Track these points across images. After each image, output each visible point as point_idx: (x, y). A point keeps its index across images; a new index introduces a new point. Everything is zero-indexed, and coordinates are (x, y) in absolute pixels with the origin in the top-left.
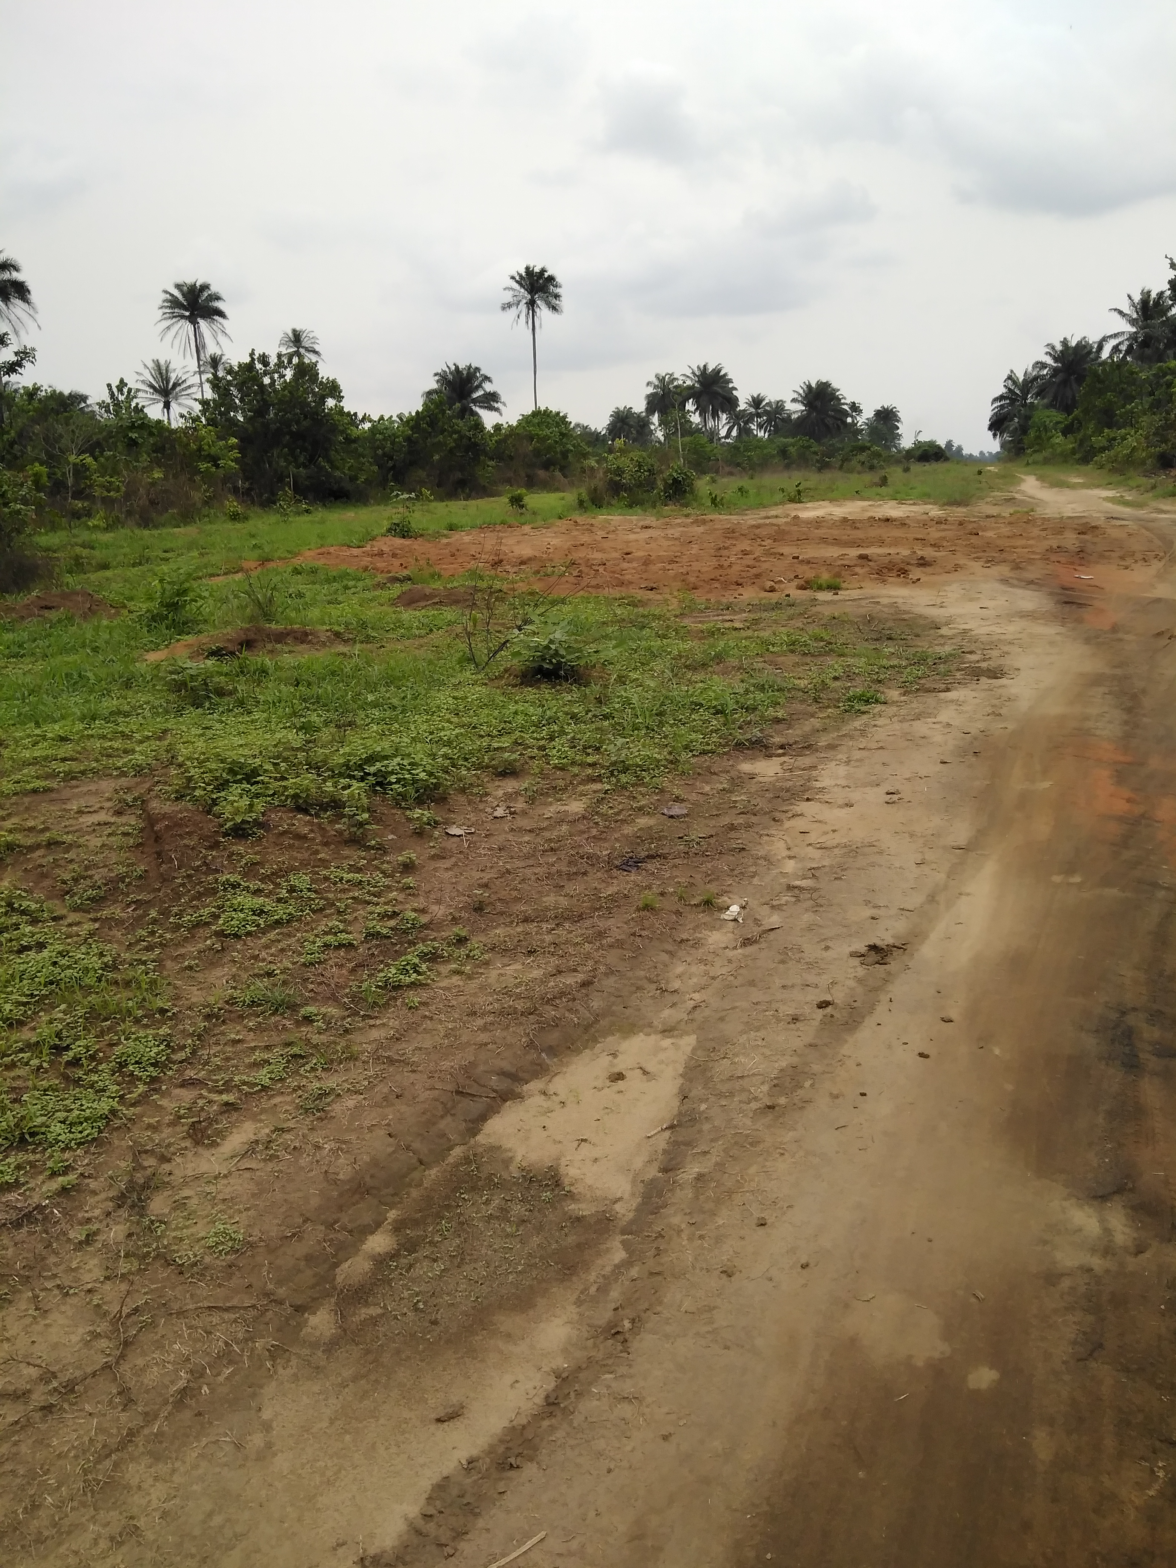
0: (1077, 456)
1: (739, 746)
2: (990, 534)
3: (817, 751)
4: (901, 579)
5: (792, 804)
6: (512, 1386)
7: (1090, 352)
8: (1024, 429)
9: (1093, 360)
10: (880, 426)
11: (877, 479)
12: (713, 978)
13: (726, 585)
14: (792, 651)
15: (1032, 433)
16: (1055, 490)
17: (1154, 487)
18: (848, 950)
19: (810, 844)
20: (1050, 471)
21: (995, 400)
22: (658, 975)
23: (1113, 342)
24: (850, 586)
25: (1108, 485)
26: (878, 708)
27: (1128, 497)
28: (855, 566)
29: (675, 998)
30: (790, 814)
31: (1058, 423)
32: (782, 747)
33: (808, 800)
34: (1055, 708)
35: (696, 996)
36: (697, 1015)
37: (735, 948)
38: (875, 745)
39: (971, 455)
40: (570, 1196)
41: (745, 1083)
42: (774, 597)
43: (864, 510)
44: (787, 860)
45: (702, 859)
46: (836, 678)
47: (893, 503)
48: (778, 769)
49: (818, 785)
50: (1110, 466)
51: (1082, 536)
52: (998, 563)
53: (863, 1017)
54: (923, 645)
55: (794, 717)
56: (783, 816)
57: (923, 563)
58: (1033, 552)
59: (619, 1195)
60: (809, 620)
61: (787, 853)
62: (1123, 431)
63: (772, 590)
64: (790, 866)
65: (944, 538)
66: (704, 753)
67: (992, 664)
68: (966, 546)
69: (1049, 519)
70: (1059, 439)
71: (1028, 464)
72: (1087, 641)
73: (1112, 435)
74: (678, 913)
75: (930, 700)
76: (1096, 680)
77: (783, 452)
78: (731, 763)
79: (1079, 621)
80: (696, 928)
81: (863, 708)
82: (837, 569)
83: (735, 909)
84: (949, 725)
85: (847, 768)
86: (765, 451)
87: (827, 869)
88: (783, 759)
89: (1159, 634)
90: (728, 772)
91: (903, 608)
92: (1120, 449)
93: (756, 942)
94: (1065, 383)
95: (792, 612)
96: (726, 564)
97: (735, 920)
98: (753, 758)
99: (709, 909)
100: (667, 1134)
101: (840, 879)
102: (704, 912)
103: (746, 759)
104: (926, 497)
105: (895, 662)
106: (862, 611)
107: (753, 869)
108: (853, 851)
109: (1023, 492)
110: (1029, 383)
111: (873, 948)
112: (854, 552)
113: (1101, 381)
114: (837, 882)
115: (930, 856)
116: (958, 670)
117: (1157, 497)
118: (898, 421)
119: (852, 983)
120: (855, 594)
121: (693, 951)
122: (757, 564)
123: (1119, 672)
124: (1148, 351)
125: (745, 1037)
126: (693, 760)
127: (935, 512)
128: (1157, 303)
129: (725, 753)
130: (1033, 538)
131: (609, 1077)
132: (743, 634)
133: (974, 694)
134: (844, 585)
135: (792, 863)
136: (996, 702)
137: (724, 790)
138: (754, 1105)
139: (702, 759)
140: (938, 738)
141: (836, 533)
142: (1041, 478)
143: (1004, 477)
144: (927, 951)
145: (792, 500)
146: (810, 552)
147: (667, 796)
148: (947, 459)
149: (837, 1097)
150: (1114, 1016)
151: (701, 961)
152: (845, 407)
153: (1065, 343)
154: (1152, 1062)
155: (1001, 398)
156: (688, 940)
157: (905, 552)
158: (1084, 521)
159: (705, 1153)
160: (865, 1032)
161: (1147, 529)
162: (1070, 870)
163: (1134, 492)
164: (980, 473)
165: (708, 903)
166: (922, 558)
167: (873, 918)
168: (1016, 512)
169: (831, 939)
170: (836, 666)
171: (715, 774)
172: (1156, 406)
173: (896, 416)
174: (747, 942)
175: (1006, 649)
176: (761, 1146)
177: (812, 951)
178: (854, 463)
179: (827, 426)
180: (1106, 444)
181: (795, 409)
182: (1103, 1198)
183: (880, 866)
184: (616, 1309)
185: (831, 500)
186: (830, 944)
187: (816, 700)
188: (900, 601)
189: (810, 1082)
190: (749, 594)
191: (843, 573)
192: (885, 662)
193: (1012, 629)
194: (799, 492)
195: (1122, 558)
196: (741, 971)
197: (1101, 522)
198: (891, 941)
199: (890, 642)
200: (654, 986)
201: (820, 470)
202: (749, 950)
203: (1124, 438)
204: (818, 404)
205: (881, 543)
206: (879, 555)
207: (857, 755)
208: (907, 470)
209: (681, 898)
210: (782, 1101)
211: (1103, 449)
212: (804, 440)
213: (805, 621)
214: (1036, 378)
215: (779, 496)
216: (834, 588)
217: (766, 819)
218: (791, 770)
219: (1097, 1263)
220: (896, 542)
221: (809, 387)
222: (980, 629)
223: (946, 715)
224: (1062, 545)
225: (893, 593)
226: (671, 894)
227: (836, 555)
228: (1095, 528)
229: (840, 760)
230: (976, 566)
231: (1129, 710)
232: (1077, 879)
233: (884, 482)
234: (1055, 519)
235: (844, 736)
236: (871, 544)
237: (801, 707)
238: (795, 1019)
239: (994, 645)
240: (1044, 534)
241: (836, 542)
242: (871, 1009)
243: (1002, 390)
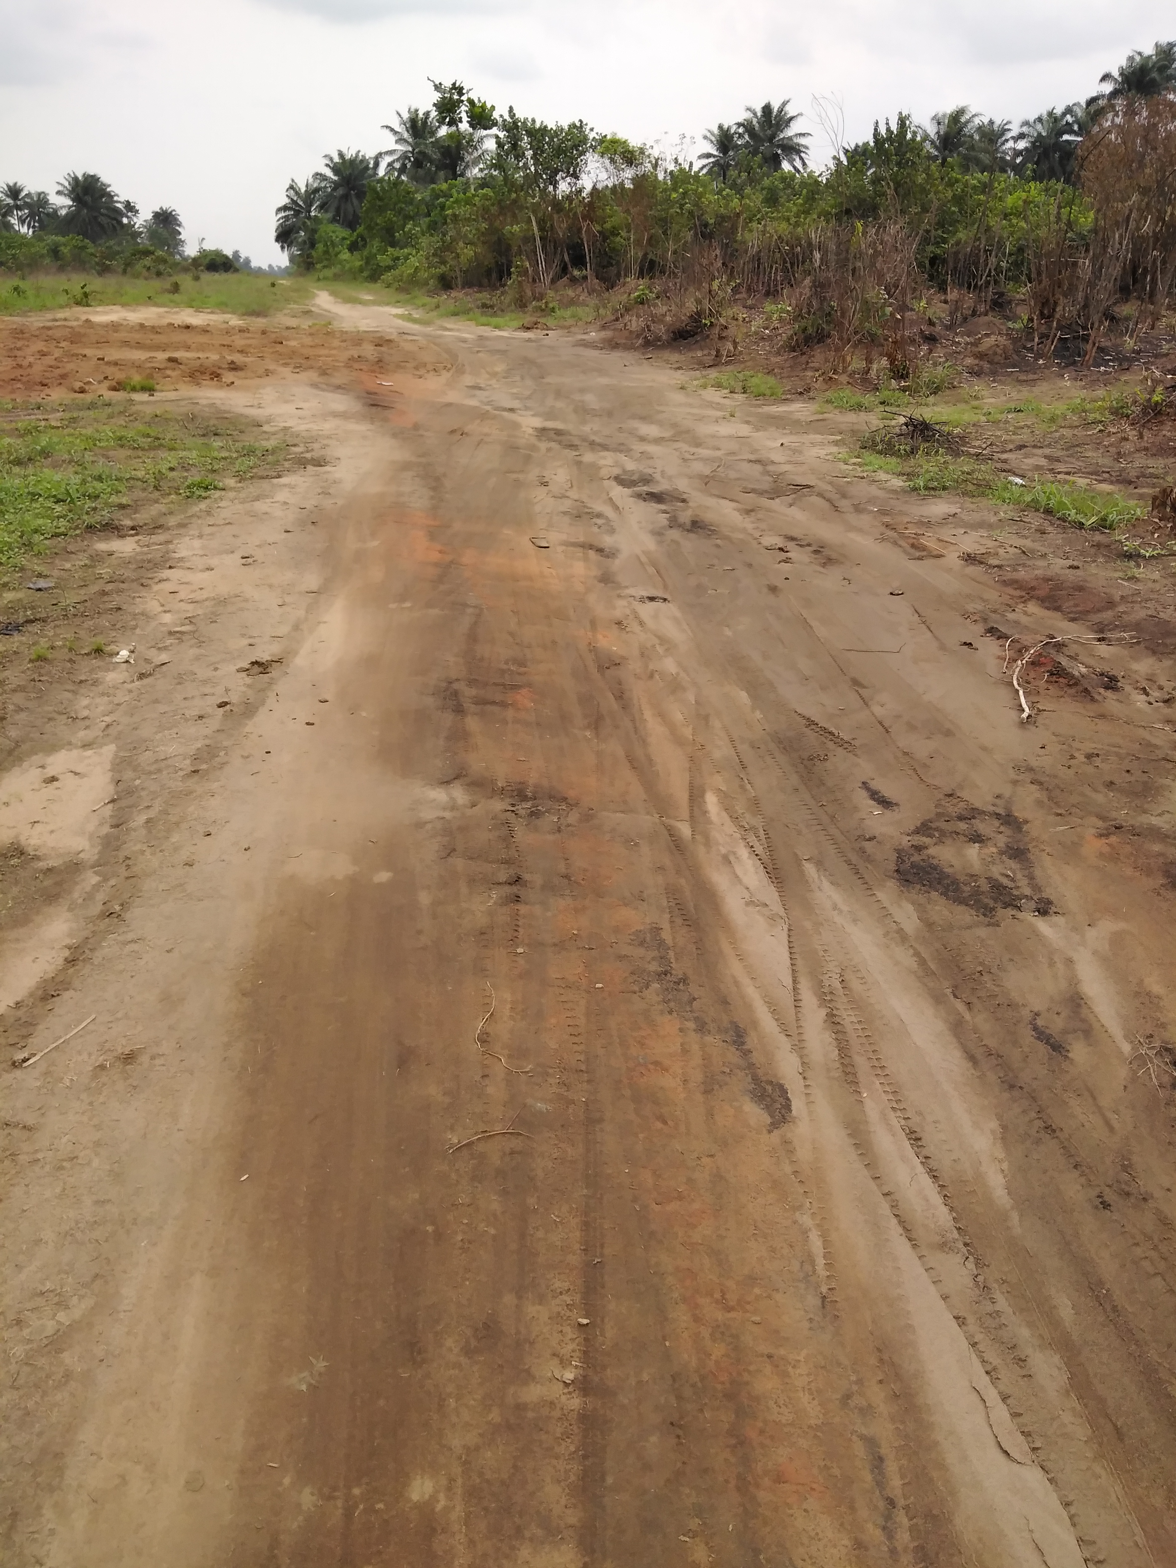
0: (365, 274)
1: (90, 528)
2: (293, 343)
3: (169, 529)
4: (215, 382)
5: (156, 572)
6: (34, 961)
7: (367, 168)
8: (312, 244)
9: (371, 176)
10: (160, 230)
11: (168, 286)
12: (118, 705)
13: (30, 385)
14: (122, 446)
15: (320, 247)
16: (349, 306)
17: (438, 307)
18: (233, 668)
19: (182, 601)
20: (340, 287)
21: (279, 210)
22: (65, 709)
23: (388, 159)
24: (165, 388)
25: (397, 303)
26: (218, 494)
27: (416, 316)
28: (166, 368)
29: (87, 722)
30: (157, 580)
31: (344, 239)
32: (133, 528)
33: (170, 567)
34: (374, 488)
35: (107, 719)
36: (110, 730)
37: (133, 681)
38: (222, 522)
39: (260, 268)
40: (37, 858)
41: (169, 762)
42: (88, 398)
43: (160, 316)
44: (163, 614)
45: (82, 619)
46: (172, 469)
47: (190, 311)
48: (135, 546)
49: (177, 555)
50: (396, 285)
51: (379, 348)
52: (306, 369)
53: (257, 708)
54: (248, 440)
55: (139, 503)
56: (150, 582)
57: (234, 367)
58: (337, 361)
59: (81, 849)
60: (131, 418)
61: (161, 609)
62: (406, 250)
63: (82, 391)
64: (167, 618)
65: (250, 346)
66: (57, 535)
67: (315, 455)
68: (272, 353)
69: (346, 332)
70: (345, 255)
71: (319, 279)
72: (394, 435)
73: (396, 254)
74: (71, 661)
75: (265, 484)
76: (406, 466)
77: (55, 252)
78: (86, 543)
79: (386, 420)
80: (92, 671)
81: (204, 494)
82: (148, 371)
83: (124, 653)
84: (285, 503)
85: (201, 541)
86: (33, 250)
87: (202, 617)
88: (137, 538)
89: (453, 432)
90: (85, 551)
91: (223, 408)
92: (403, 268)
93: (150, 675)
94: (346, 197)
95: (110, 410)
96: (25, 363)
97: (127, 662)
98: (107, 539)
99: (100, 655)
100: (110, 806)
101: (216, 622)
102: (96, 658)
103: (100, 540)
104: (223, 307)
105: (224, 454)
106: (183, 410)
107: (133, 623)
108: (222, 602)
109: (319, 306)
110: (312, 193)
111: (255, 663)
112: (162, 356)
113: (381, 199)
114: (213, 624)
115: (288, 599)
116: (286, 460)
117: (441, 316)
118: (179, 225)
119: (244, 689)
120: (172, 395)
121: (93, 688)
122: (60, 365)
123: (423, 460)
124: (421, 172)
125: (160, 734)
126: (46, 542)
127: (235, 321)
128: (425, 121)
129: (77, 535)
130: (335, 348)
131: (44, 781)
132: (66, 431)
133: (303, 479)
134: (158, 387)
135: (168, 615)
136: (324, 484)
137: (86, 565)
138: (181, 773)
139: (55, 541)
140: (278, 512)
141: (137, 336)
142: (333, 293)
143: (297, 290)
144: (300, 661)
145: (78, 303)
146: (113, 354)
147: (29, 573)
148: (236, 270)
149: (248, 757)
150: (444, 684)
151: (103, 694)
152: (119, 205)
153: (341, 155)
154: (473, 708)
155: (285, 208)
156: (86, 681)
157: (214, 357)
158: (379, 335)
159: (148, 807)
160: (262, 715)
161: (435, 344)
162: (402, 598)
163: (420, 310)
164: (273, 285)
165: (98, 651)
166: (233, 362)
167: (250, 645)
168: (314, 324)
169: (218, 663)
170: (169, 458)
171: (72, 553)
172: (433, 227)
173: (176, 220)
174: (142, 676)
175: (325, 442)
176: (195, 794)
177: (203, 673)
178: (139, 267)
179: (101, 226)
180: (391, 263)
181: (62, 203)
182: (448, 782)
183: (248, 609)
184: (104, 903)
185: (123, 305)
186: (217, 666)
187: (156, 488)
188: (218, 402)
189: (224, 752)
190: (57, 395)
191: (155, 375)
192: (216, 454)
193: (328, 426)
194: (86, 295)
195: (416, 368)
196: (143, 696)
197: (394, 336)
198: (269, 658)
199: (216, 438)
200: (65, 716)
201: (100, 274)
202: (146, 681)
203: (406, 258)
204: (88, 199)
205: (188, 348)
206: (188, 359)
207: (207, 530)
208: (197, 278)
209: (71, 650)
210: (204, 767)
211: (389, 268)
212: (76, 240)
213: (127, 419)
214: (316, 190)
215: (63, 299)
216: (150, 390)
217: (135, 585)
218: (148, 546)
219: (448, 815)
220: (202, 348)
221: (76, 179)
222: (300, 427)
223: (282, 496)
224: (363, 354)
225: (209, 395)
226: (61, 647)
227: (143, 358)
228: (390, 341)
229: (193, 535)
230: (286, 371)
231: (434, 489)
232: (408, 604)
233: (176, 288)
234: (352, 332)
235: (192, 516)
236: (177, 349)
237: (143, 495)
238: (201, 717)
239: (315, 439)
240: (344, 344)
241: (139, 346)
242: (263, 703)
243: (285, 201)
